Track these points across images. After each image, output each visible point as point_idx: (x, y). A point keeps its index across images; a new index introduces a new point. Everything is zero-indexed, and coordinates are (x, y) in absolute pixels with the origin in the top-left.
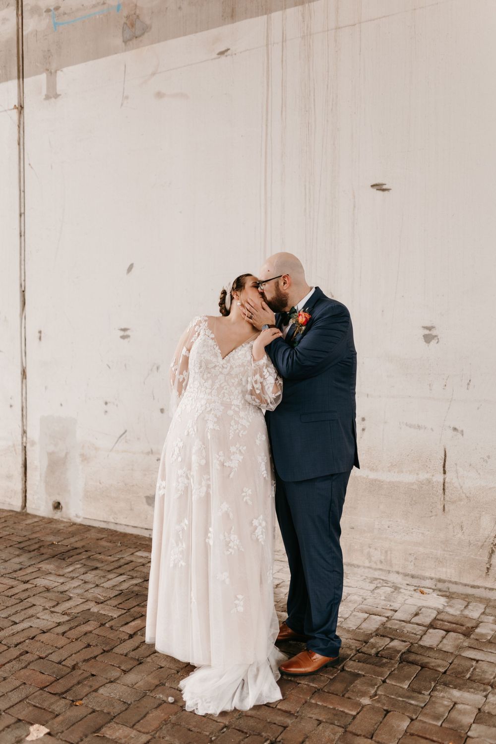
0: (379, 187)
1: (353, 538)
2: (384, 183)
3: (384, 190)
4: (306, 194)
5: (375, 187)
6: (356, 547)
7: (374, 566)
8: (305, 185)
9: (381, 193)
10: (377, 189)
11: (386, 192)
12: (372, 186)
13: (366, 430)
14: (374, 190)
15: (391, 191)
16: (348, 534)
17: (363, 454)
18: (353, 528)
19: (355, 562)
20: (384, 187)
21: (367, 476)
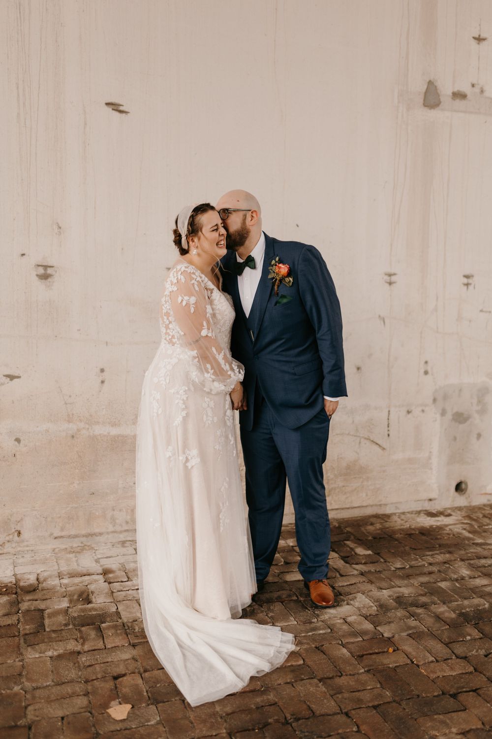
0: (115, 107)
1: (94, 505)
2: (121, 103)
3: (121, 112)
4: (18, 95)
5: (110, 106)
6: (97, 514)
7: (118, 528)
8: (17, 84)
9: (117, 114)
10: (113, 109)
11: (124, 115)
12: (107, 104)
13: (106, 383)
14: (109, 110)
15: (129, 114)
16: (88, 501)
17: (103, 409)
18: (93, 494)
19: (97, 530)
20: (121, 108)
21: (109, 433)
